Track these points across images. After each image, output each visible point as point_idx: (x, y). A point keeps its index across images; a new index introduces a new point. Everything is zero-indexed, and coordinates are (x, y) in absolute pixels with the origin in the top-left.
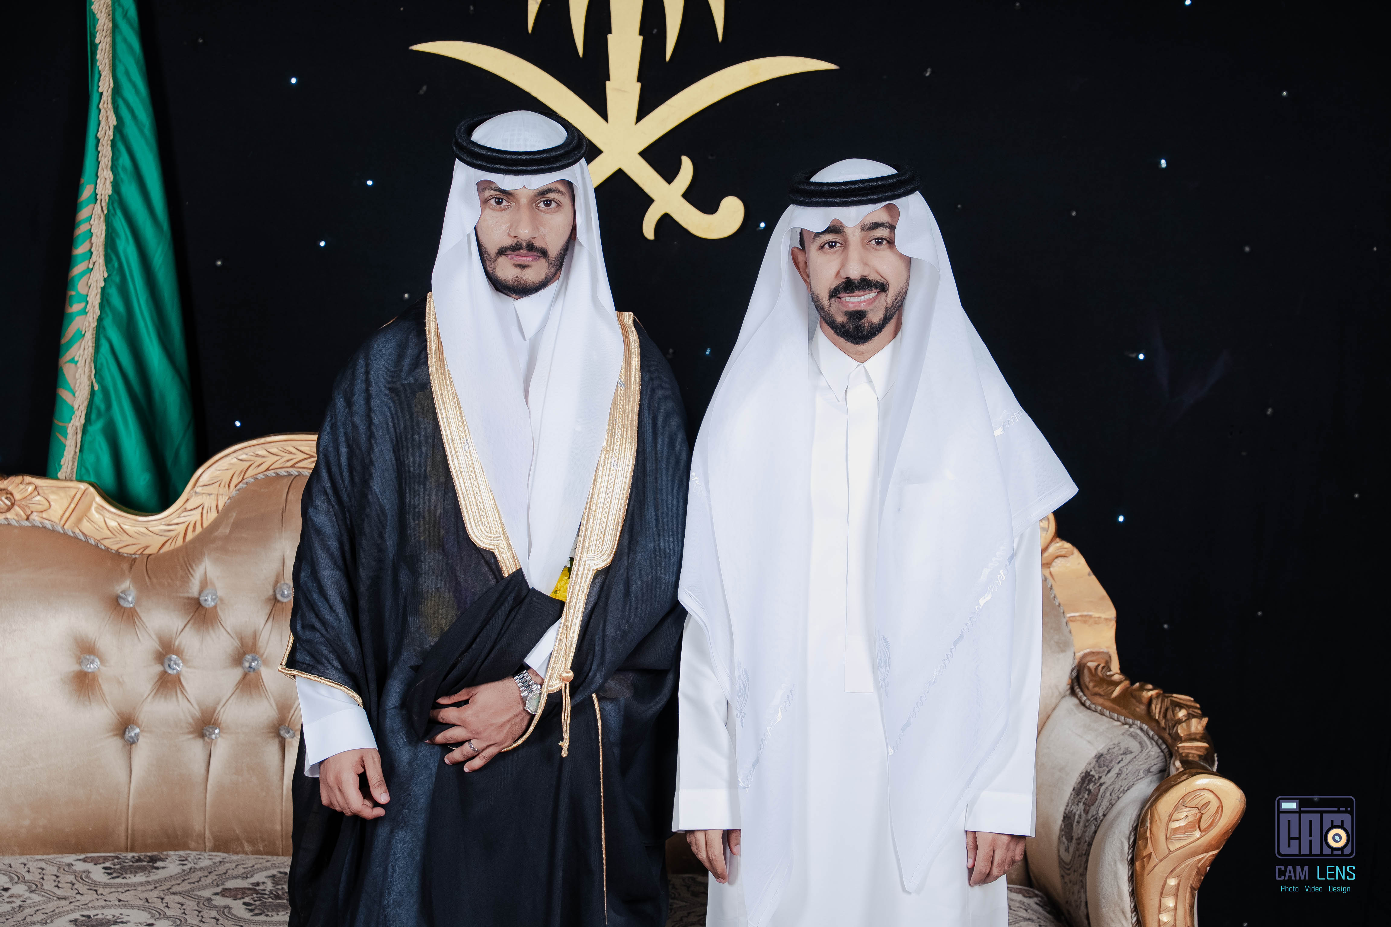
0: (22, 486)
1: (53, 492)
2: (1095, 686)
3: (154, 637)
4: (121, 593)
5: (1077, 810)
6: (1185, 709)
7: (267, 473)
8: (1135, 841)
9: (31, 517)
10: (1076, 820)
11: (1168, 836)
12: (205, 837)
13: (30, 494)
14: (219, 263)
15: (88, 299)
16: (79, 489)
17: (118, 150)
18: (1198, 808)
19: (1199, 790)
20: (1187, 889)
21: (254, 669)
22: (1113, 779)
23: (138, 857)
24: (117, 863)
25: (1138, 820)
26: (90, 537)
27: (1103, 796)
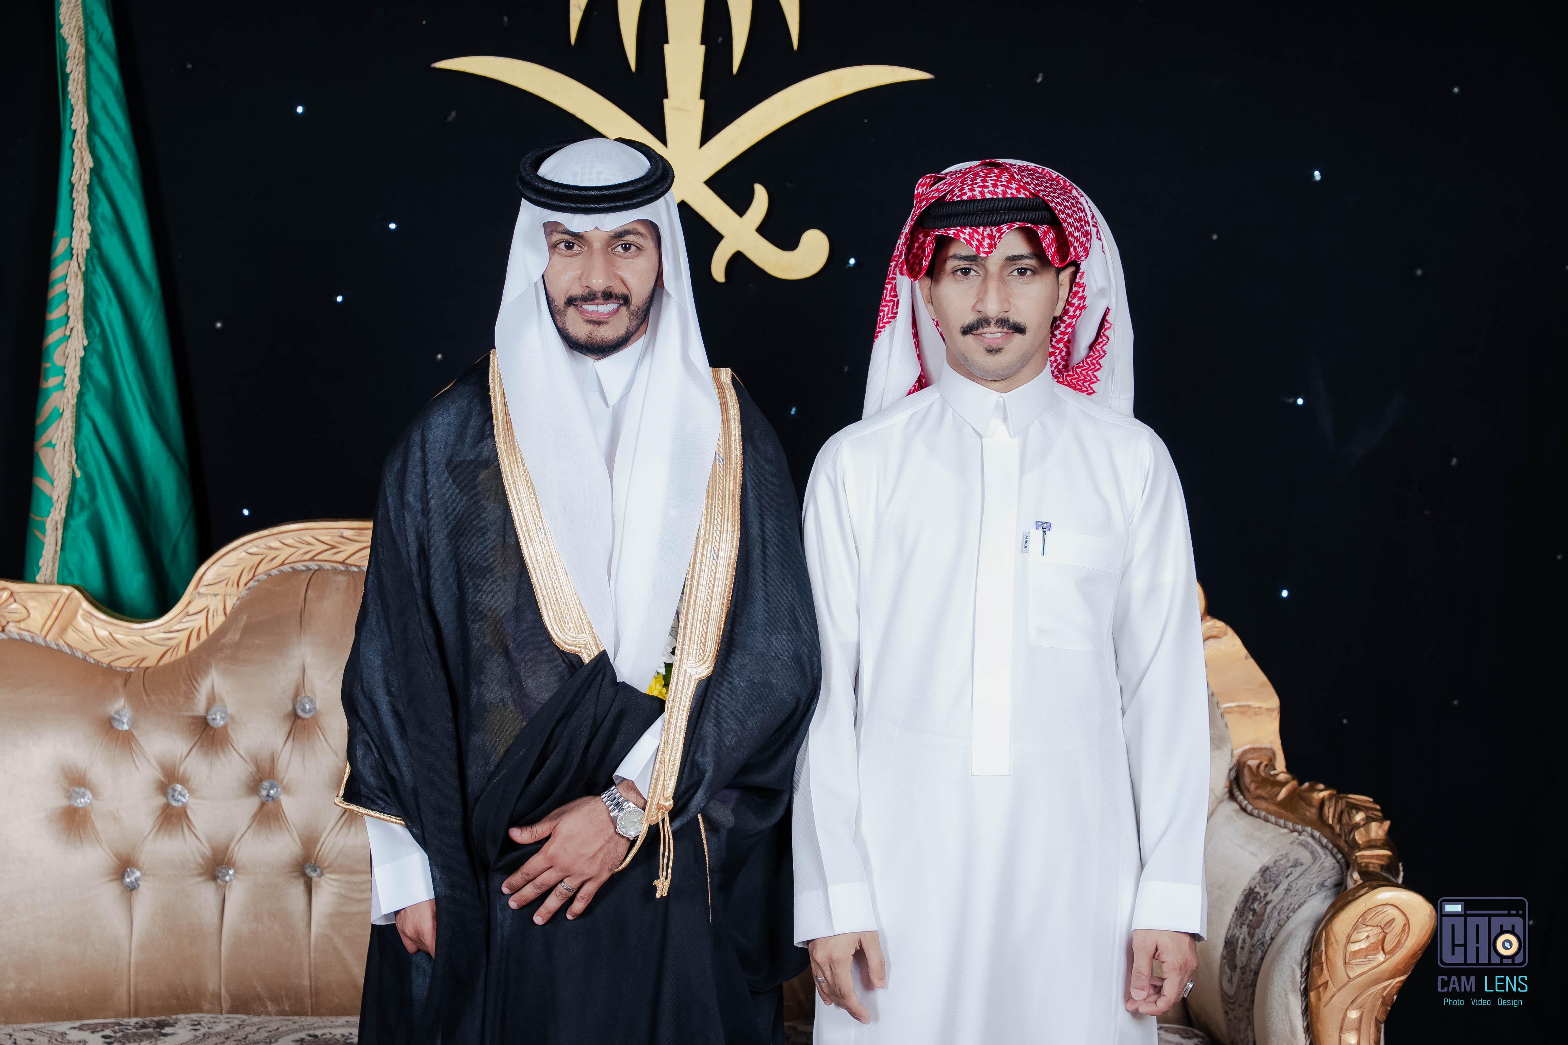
1: (32, 598)
2: (1256, 788)
3: (154, 763)
4: (115, 713)
5: (1241, 934)
6: (1363, 811)
7: (282, 568)
8: (1308, 968)
9: (8, 628)
10: (1239, 946)
11: (1347, 961)
12: (220, 998)
13: (6, 601)
14: (219, 325)
15: (66, 371)
16: (62, 593)
17: (97, 197)
18: (1380, 926)
19: (1382, 905)
20: (1371, 1022)
21: (273, 798)
22: (1281, 896)
23: (144, 1023)
24: (118, 1031)
25: (1312, 943)
26: (77, 649)
27: (1270, 916)
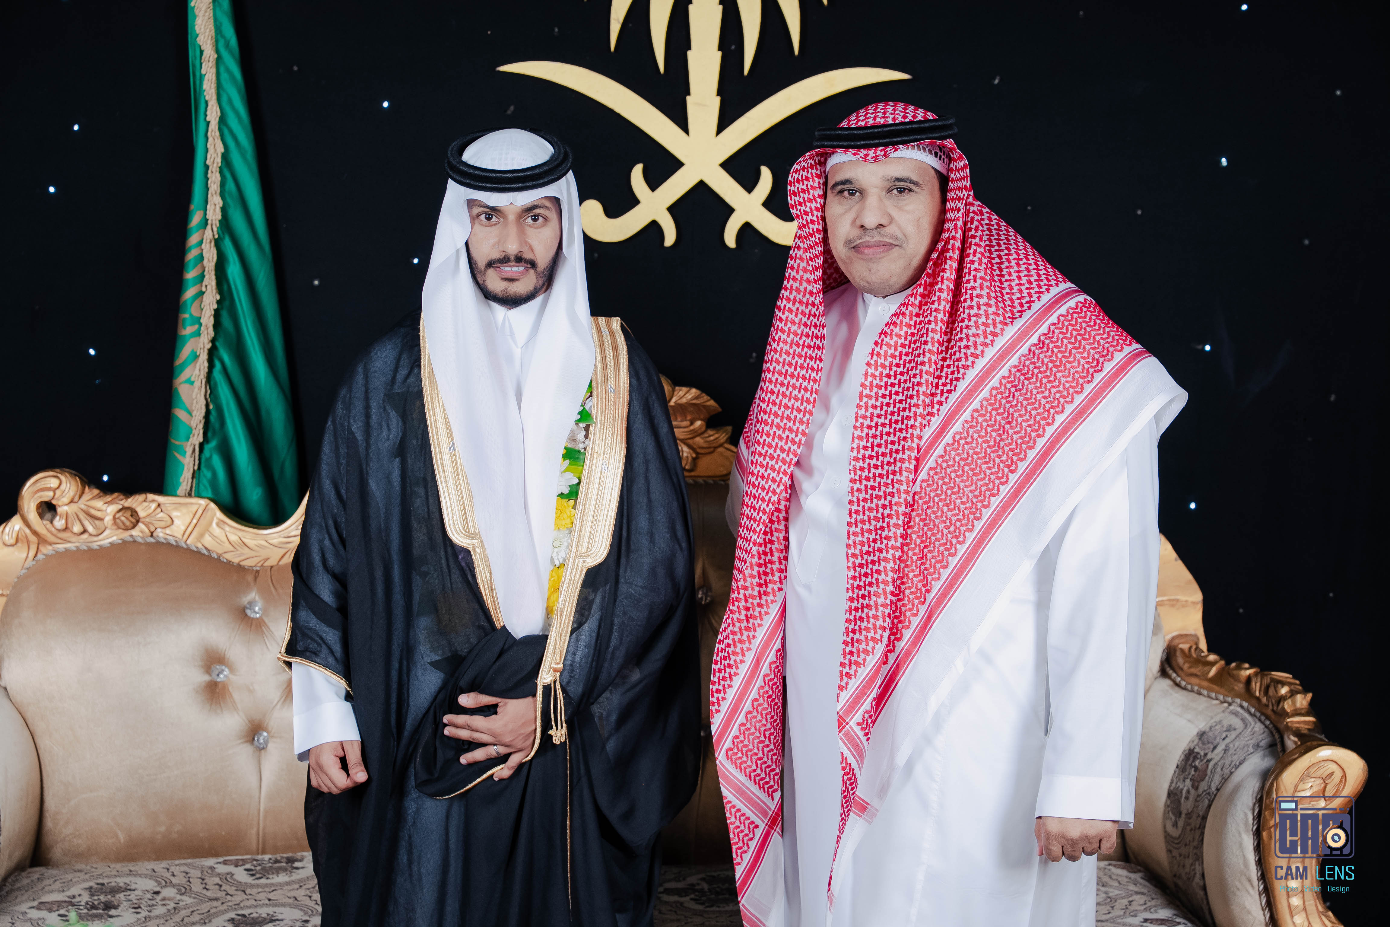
0: (145, 504)
1: (175, 509)
4: (248, 604)
5: (1184, 786)
6: (1287, 685)
8: (1260, 813)
9: (155, 534)
10: (1184, 796)
13: (155, 510)
14: (316, 282)
15: (202, 321)
16: (200, 505)
17: (226, 178)
18: (1322, 778)
19: (1323, 761)
23: (275, 859)
24: (256, 865)
25: (1261, 793)
26: (213, 551)
27: (1213, 771)
